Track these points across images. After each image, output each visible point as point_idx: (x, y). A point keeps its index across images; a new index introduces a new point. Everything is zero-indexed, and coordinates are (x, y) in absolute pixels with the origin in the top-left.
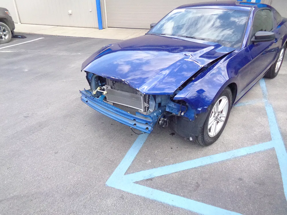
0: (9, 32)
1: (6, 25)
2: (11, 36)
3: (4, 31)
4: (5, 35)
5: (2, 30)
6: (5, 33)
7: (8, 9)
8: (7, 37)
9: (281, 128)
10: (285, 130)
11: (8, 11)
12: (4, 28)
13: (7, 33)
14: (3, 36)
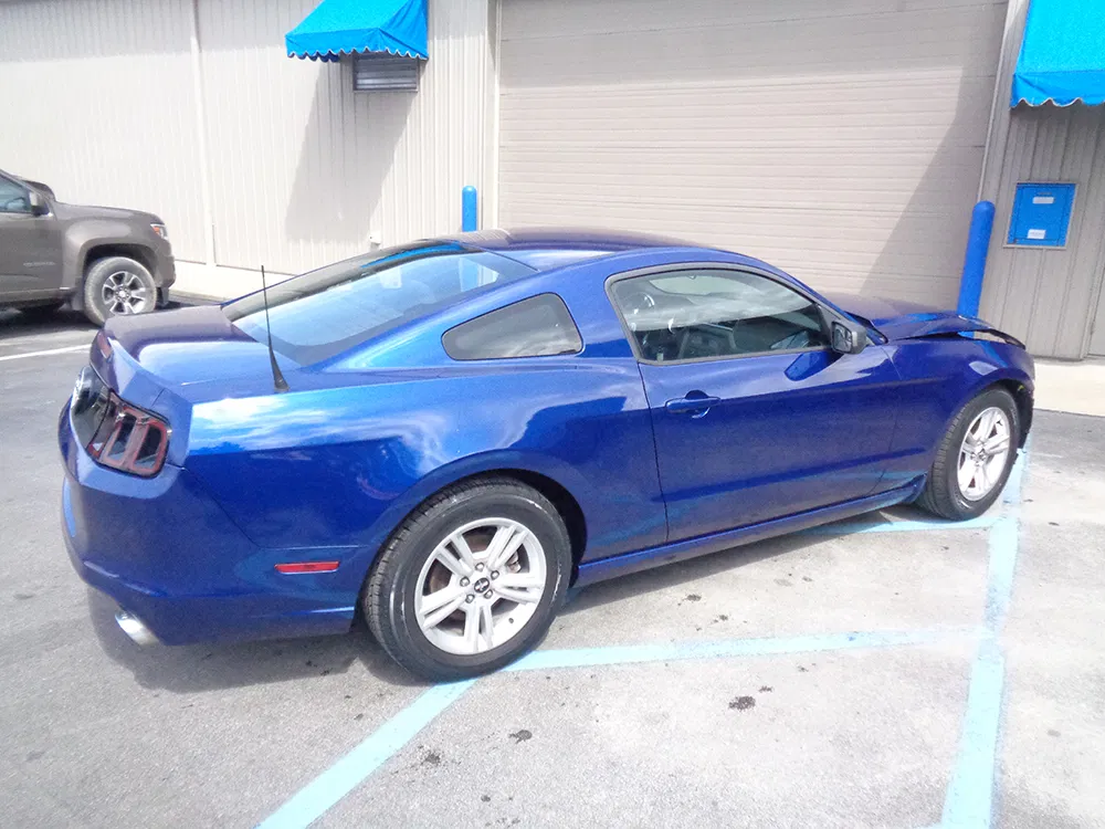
0: (151, 292)
1: (143, 268)
2: (154, 304)
3: (134, 286)
4: (133, 301)
5: (128, 284)
6: (134, 294)
7: (161, 217)
8: (139, 307)
9: (1003, 772)
10: (1022, 781)
11: (161, 223)
12: (134, 277)
13: (143, 294)
14: (127, 305)
